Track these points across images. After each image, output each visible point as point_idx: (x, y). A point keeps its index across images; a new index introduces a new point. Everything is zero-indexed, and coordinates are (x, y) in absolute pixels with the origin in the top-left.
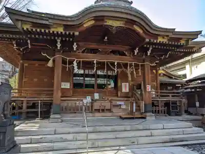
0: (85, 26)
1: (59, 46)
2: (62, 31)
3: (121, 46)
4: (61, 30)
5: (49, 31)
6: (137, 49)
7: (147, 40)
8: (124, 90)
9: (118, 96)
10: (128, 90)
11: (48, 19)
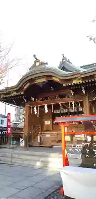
0: (25, 87)
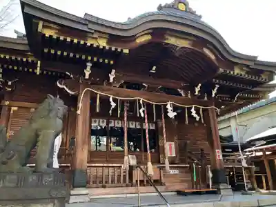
0: (138, 41)
1: (87, 73)
2: (105, 44)
3: (174, 81)
4: (103, 43)
5: (85, 44)
6: (200, 85)
7: (221, 70)
9: (159, 162)
11: (87, 23)
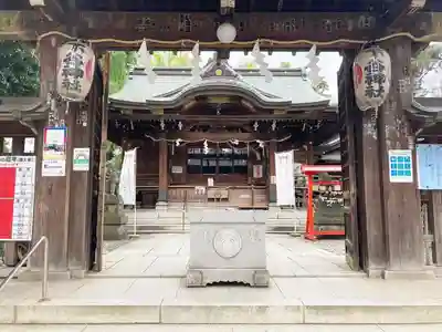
8: (255, 175)
9: (247, 183)
10: (261, 176)
11: (149, 105)
